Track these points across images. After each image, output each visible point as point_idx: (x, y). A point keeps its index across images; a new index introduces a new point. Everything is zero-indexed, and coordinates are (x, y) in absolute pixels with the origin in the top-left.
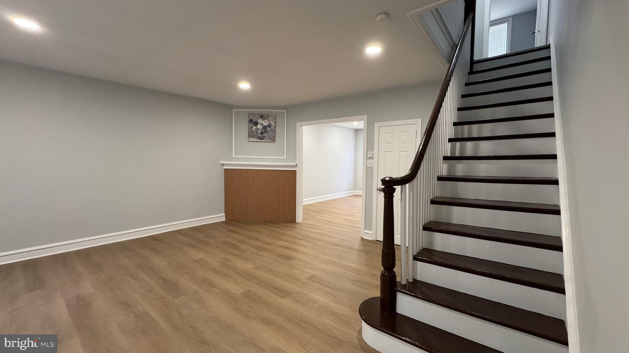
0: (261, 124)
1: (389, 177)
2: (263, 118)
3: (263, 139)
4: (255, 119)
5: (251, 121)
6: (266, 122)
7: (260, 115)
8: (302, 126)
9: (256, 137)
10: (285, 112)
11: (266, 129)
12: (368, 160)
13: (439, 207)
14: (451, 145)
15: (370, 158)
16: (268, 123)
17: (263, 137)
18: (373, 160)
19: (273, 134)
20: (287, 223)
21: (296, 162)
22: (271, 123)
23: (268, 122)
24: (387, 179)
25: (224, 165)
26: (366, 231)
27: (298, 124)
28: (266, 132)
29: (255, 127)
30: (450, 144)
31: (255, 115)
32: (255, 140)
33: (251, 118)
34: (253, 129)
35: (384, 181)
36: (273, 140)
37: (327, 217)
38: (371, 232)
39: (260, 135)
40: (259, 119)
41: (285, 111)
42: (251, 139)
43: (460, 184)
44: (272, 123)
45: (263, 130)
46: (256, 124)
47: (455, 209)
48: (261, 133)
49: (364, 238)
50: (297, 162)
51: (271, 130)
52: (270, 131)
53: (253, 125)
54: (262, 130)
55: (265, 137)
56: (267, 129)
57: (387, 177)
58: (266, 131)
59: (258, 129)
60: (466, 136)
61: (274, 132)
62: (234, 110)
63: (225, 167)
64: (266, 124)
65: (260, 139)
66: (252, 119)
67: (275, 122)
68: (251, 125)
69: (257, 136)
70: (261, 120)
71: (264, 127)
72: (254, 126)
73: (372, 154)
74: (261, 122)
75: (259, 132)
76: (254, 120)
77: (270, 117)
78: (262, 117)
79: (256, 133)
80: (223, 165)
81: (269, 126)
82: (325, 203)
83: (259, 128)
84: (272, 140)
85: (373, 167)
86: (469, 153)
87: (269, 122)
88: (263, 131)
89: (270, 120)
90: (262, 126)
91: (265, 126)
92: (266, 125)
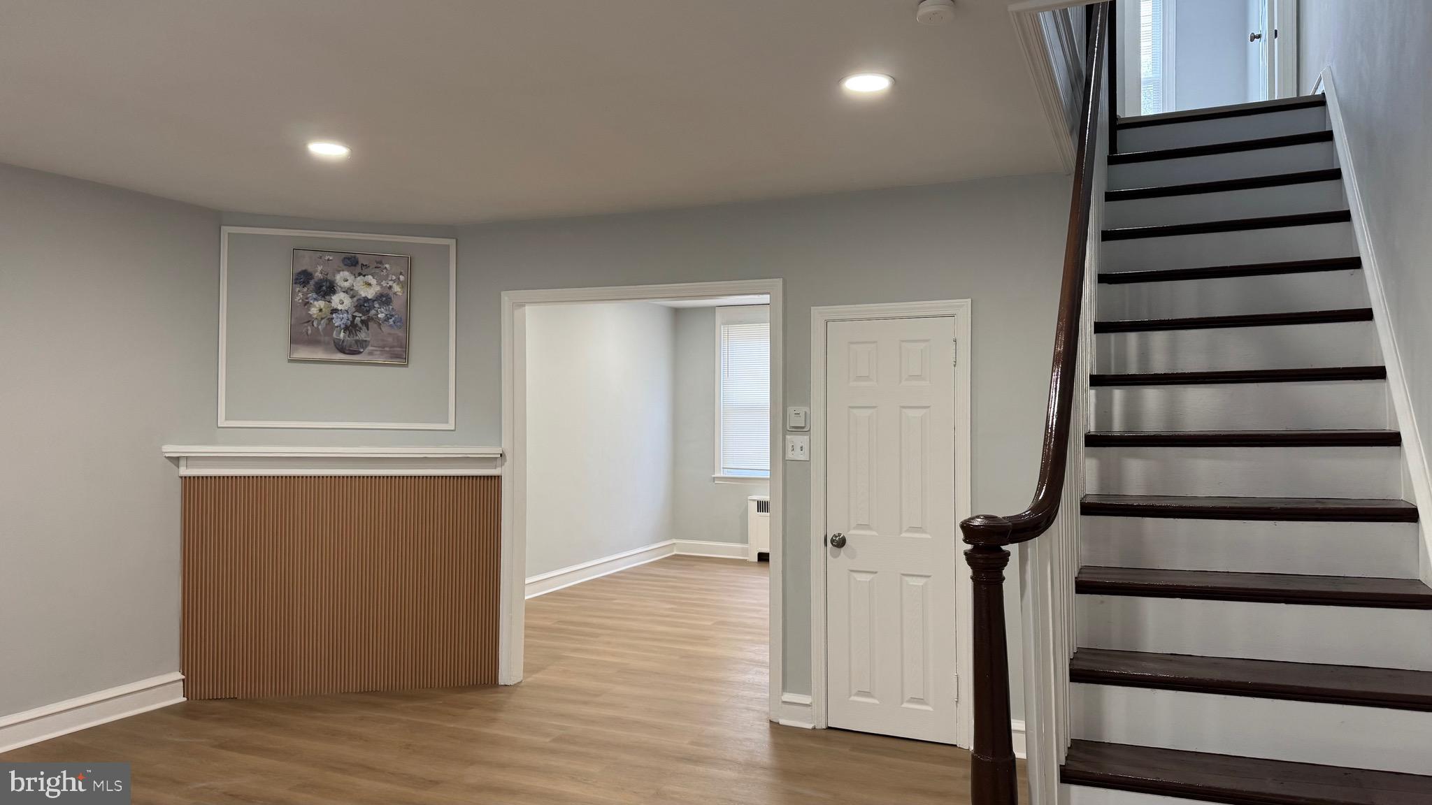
0: (350, 291)
1: (986, 517)
2: (358, 269)
3: (357, 353)
4: (320, 268)
5: (303, 278)
6: (370, 285)
7: (344, 255)
8: (522, 305)
9: (328, 343)
10: (448, 247)
11: (368, 311)
12: (788, 437)
13: (1102, 602)
14: (1097, 397)
15: (799, 430)
16: (378, 288)
17: (357, 341)
18: (806, 438)
19: (400, 333)
20: (462, 689)
21: (501, 446)
22: (390, 287)
23: (379, 284)
24: (977, 522)
25: (182, 462)
26: (788, 697)
27: (507, 298)
28: (371, 324)
29: (321, 304)
30: (1092, 393)
31: (319, 254)
32: (320, 355)
33: (305, 263)
34: (314, 311)
35: (969, 530)
36: (399, 354)
37: (613, 655)
38: (806, 699)
39: (342, 334)
40: (339, 271)
41: (452, 242)
42: (303, 353)
43: (1150, 523)
44: (397, 288)
45: (356, 314)
46: (327, 289)
47: (1151, 605)
48: (346, 328)
49: (783, 722)
50: (506, 445)
51: (392, 316)
52: (387, 319)
53: (315, 296)
54: (354, 317)
55: (363, 344)
56: (373, 312)
57: (978, 517)
58: (370, 319)
59: (335, 311)
60: (1133, 369)
61: (404, 323)
62: (226, 230)
63: (185, 471)
64: (370, 293)
65: (342, 350)
66: (310, 269)
67: (408, 286)
68: (305, 294)
69: (327, 339)
70: (346, 274)
71: (363, 305)
72: (316, 299)
73: (802, 415)
74: (347, 284)
75: (337, 322)
76: (318, 275)
77: (387, 266)
78: (352, 262)
79: (324, 329)
80: (176, 460)
81: (384, 298)
82: (573, 596)
83: (340, 307)
84: (397, 356)
85: (810, 461)
86: (1152, 424)
87: (384, 283)
88: (358, 319)
89: (386, 278)
90: (352, 297)
91: (366, 300)
92: (370, 297)
